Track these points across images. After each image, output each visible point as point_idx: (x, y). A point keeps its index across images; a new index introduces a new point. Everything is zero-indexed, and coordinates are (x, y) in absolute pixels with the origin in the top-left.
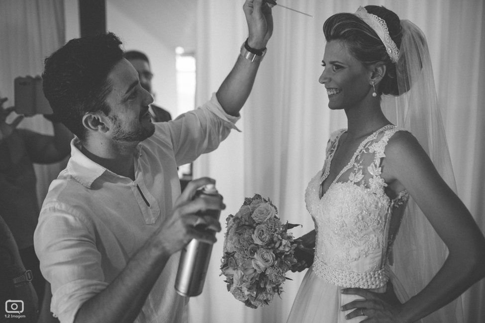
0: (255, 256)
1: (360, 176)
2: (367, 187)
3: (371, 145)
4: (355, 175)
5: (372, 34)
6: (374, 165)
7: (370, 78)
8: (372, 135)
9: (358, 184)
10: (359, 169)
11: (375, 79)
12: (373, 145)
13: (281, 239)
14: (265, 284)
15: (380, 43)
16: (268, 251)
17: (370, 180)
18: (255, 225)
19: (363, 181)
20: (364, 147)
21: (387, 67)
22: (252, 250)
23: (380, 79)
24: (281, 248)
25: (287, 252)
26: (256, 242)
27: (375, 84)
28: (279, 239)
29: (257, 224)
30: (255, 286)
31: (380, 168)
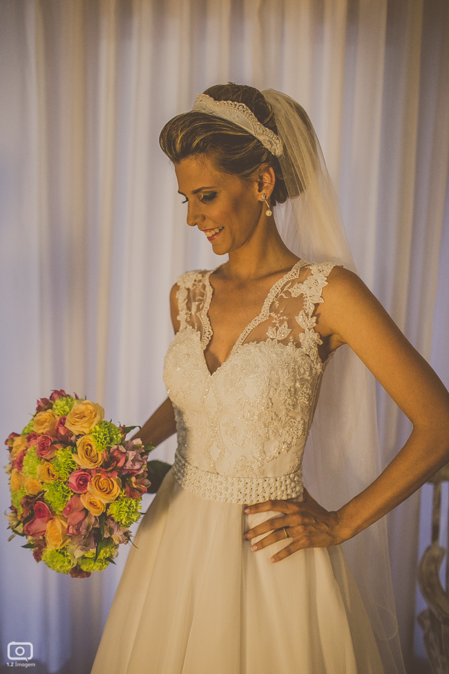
0: (88, 488)
1: (284, 331)
2: (298, 345)
3: (292, 286)
4: (277, 330)
5: (235, 131)
6: (304, 314)
7: (257, 191)
8: (290, 273)
9: (285, 342)
10: (281, 322)
11: (264, 191)
12: (295, 286)
13: (125, 451)
14: (111, 531)
15: (251, 138)
16: (109, 475)
17: (301, 335)
18: (73, 438)
19: (291, 338)
20: (282, 289)
21: (273, 169)
22: (80, 480)
23: (272, 188)
24: (129, 465)
25: (138, 470)
26: (83, 467)
27: (267, 198)
28: (122, 453)
29: (78, 437)
30: (92, 539)
31: (315, 318)
